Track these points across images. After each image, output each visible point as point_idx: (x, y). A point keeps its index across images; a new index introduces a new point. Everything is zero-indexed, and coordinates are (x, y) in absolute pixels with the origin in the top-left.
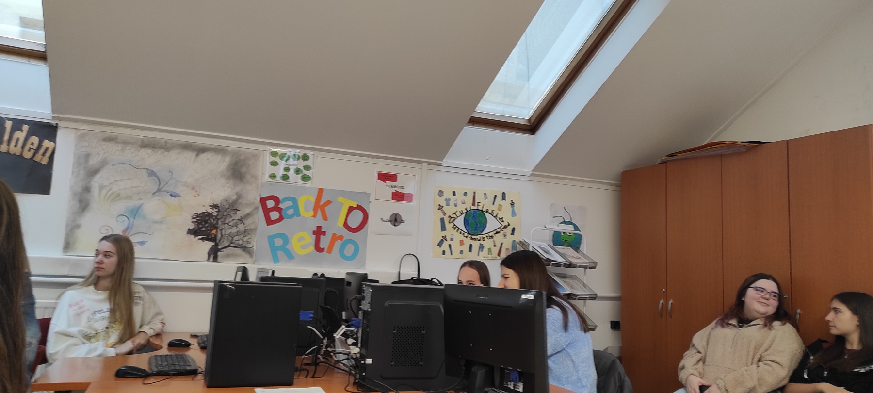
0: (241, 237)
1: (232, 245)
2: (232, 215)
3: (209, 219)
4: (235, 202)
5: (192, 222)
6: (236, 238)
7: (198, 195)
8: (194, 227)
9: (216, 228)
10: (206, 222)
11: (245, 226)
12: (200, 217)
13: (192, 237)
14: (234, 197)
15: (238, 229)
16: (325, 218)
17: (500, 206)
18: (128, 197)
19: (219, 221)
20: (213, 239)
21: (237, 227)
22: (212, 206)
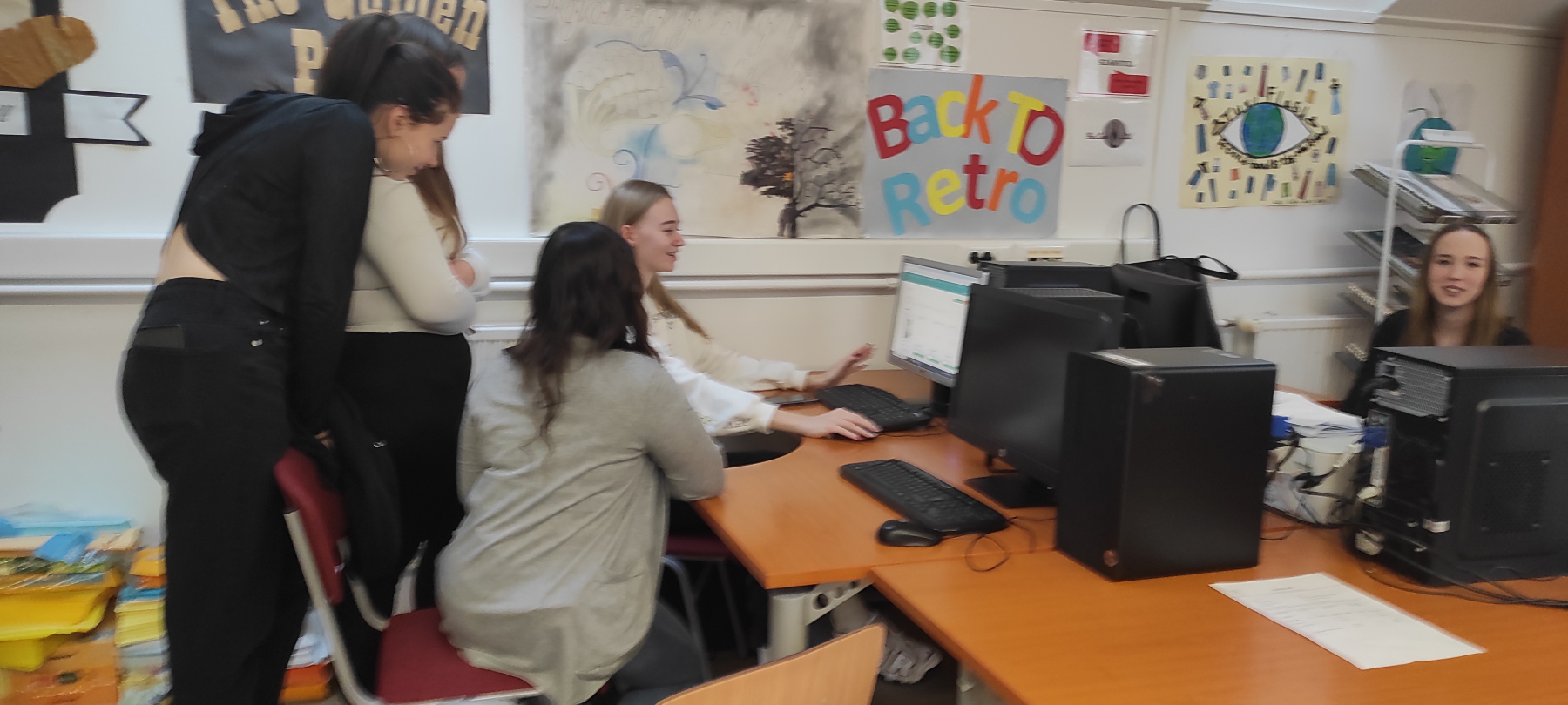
0: (837, 184)
1: (823, 202)
2: (818, 140)
3: (778, 152)
4: (824, 112)
5: (747, 159)
6: (827, 188)
7: (756, 101)
8: (751, 168)
9: (792, 169)
10: (773, 157)
11: (842, 161)
12: (762, 147)
13: (750, 188)
14: (821, 103)
15: (830, 169)
16: (986, 138)
17: (1312, 93)
18: (631, 113)
19: (796, 154)
20: (788, 191)
21: (828, 165)
22: (781, 123)
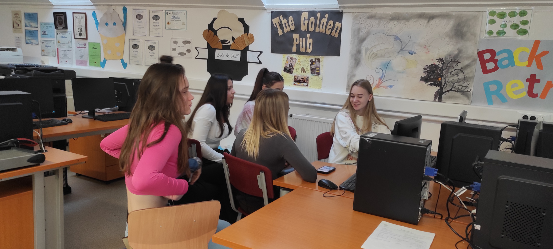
0: (461, 83)
1: (453, 89)
2: (454, 66)
3: (436, 70)
5: (424, 72)
7: (429, 52)
8: (425, 75)
9: (441, 76)
10: (434, 72)
11: (464, 74)
12: (430, 68)
13: (424, 83)
14: (456, 52)
15: (459, 77)
16: (540, 66)
18: (382, 56)
19: (444, 71)
20: (439, 85)
21: (458, 75)
22: (439, 60)
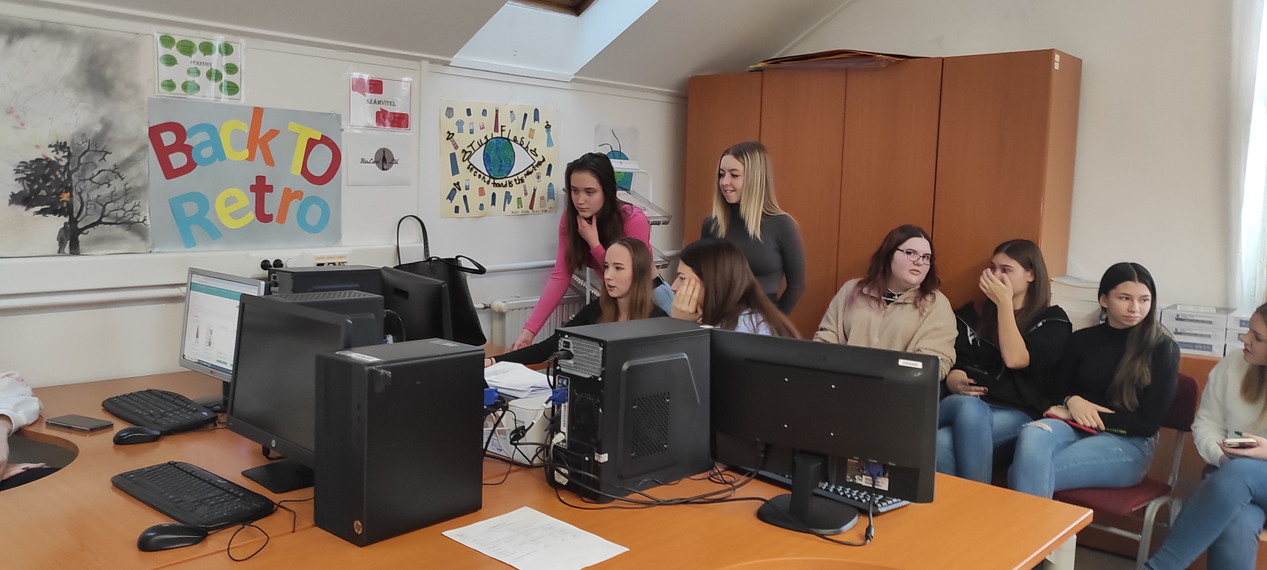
0: (120, 203)
1: (104, 220)
2: (97, 162)
3: (53, 172)
4: (101, 136)
5: (16, 180)
6: (109, 207)
7: (23, 125)
8: (22, 189)
9: (70, 189)
10: (46, 178)
11: (124, 181)
12: (32, 169)
13: (21, 209)
14: (98, 128)
15: (112, 188)
16: (269, 161)
17: (532, 131)
19: (73, 176)
20: (66, 211)
21: (110, 185)
22: (55, 146)
